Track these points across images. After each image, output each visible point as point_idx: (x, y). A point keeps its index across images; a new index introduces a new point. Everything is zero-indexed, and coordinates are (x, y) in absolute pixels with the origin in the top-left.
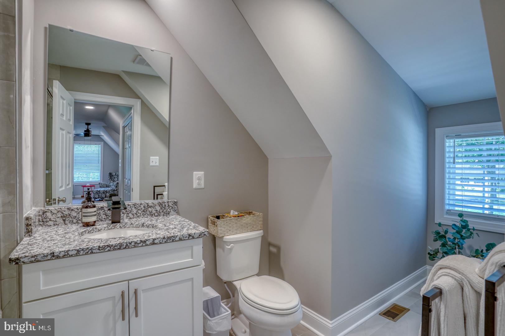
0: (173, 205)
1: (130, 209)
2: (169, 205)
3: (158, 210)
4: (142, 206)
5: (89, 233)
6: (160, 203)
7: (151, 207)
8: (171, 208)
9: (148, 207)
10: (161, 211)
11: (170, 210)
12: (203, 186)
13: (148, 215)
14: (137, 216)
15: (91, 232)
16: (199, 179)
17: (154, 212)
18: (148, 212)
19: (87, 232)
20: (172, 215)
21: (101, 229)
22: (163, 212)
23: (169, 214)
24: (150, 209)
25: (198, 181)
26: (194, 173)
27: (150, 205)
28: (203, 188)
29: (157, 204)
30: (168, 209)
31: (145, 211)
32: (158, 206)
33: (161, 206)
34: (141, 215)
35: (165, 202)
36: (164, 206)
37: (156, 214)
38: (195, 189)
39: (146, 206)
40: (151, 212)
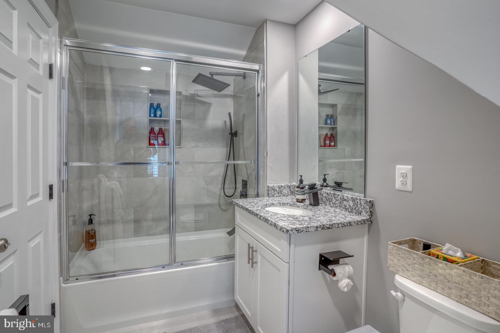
0: (364, 204)
1: (331, 198)
2: (361, 203)
3: (351, 206)
4: (339, 197)
5: (290, 205)
6: (353, 199)
7: (345, 200)
8: (362, 207)
9: (344, 199)
10: (354, 208)
11: (362, 209)
12: (409, 187)
13: (343, 208)
14: (335, 206)
15: (292, 206)
16: (404, 176)
17: (348, 206)
18: (343, 205)
19: (289, 204)
20: (363, 216)
21: (300, 206)
22: (355, 209)
23: (360, 213)
24: (345, 202)
25: (402, 179)
26: (398, 166)
27: (345, 198)
28: (411, 191)
29: (350, 199)
30: (360, 208)
31: (341, 203)
32: (351, 202)
33: (354, 202)
34: (338, 206)
35: (357, 199)
36: (356, 203)
37: (349, 210)
38: (398, 190)
39: (342, 198)
40: (346, 206)
